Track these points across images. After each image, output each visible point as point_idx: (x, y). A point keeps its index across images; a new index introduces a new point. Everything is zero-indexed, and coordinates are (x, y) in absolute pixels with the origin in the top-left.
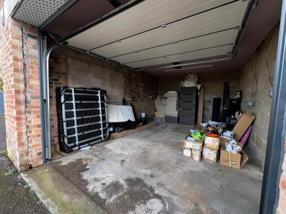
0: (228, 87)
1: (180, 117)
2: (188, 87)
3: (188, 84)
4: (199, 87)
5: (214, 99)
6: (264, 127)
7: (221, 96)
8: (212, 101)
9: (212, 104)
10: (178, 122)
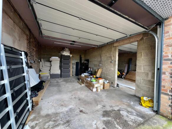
0: (81, 57)
1: (62, 73)
2: (66, 56)
3: (66, 53)
4: (71, 56)
5: (76, 62)
6: (108, 73)
7: (79, 61)
8: (75, 64)
9: (75, 65)
10: (61, 77)
